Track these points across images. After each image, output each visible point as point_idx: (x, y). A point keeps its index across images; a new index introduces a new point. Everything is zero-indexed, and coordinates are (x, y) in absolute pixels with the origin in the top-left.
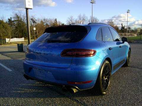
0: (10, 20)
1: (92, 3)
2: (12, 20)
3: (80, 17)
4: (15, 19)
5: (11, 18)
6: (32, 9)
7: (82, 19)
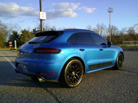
0: (34, 30)
1: (110, 12)
2: (36, 30)
3: (98, 26)
4: (39, 29)
5: (35, 29)
6: (45, 20)
7: (100, 27)
